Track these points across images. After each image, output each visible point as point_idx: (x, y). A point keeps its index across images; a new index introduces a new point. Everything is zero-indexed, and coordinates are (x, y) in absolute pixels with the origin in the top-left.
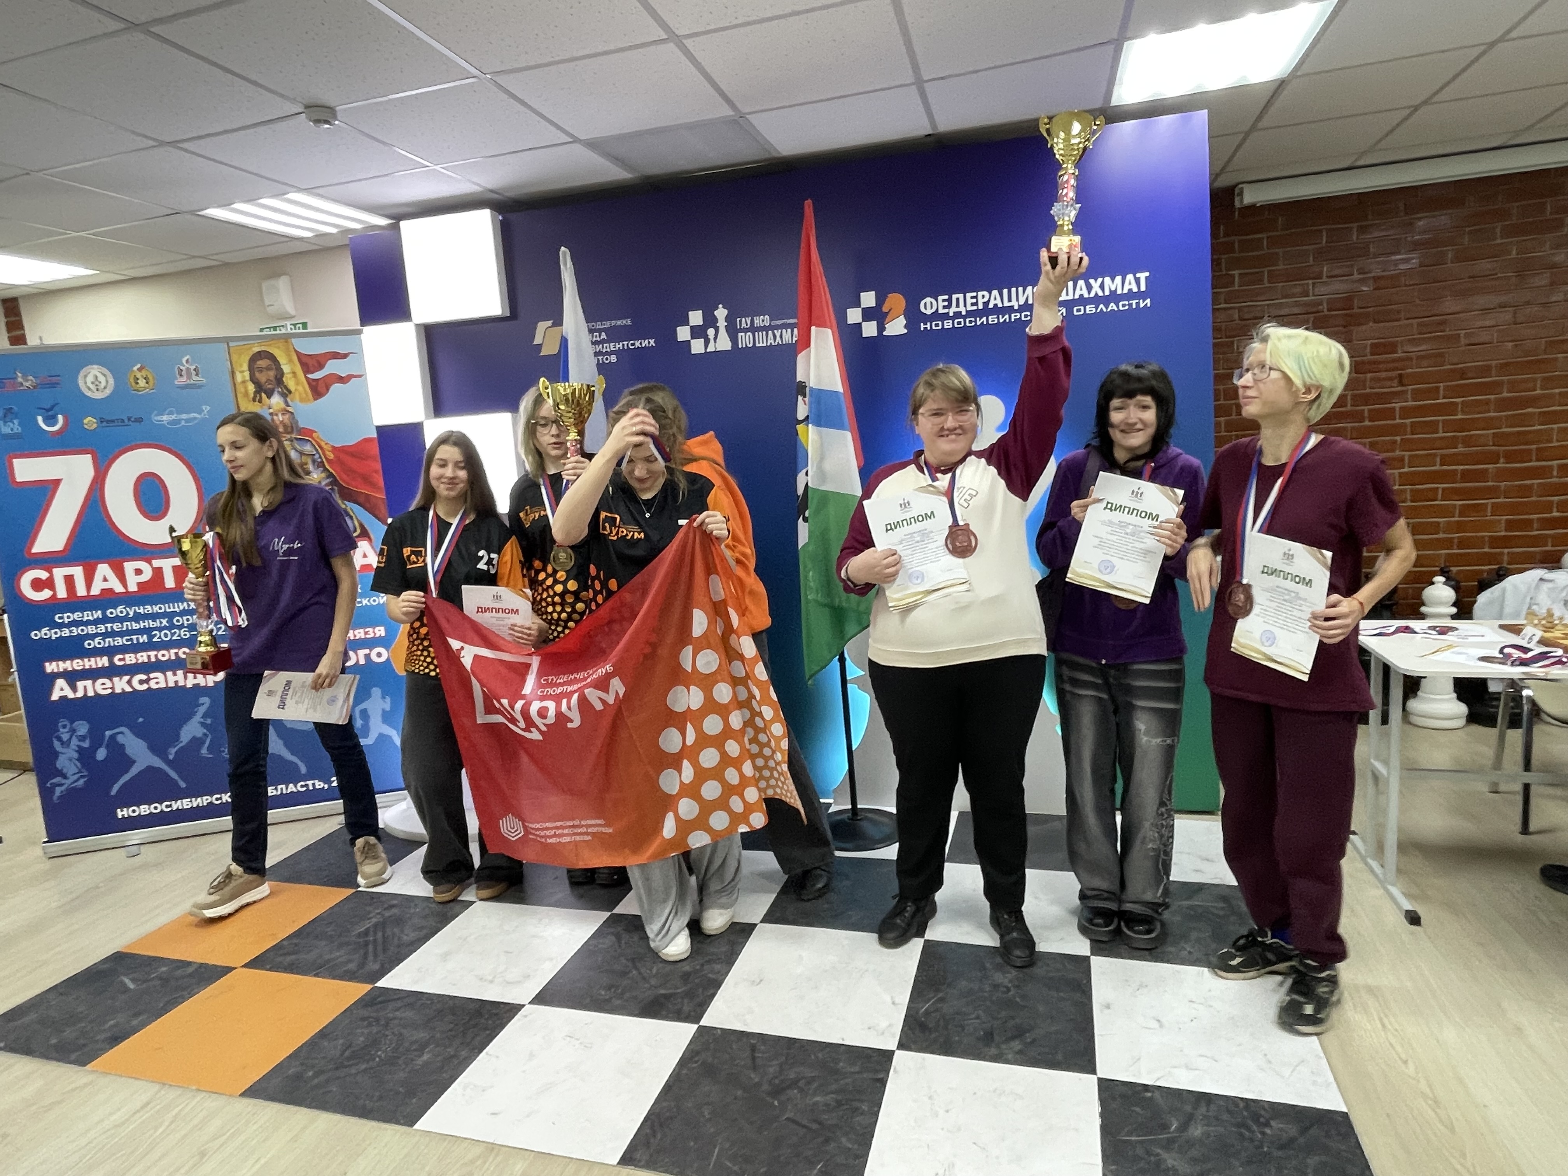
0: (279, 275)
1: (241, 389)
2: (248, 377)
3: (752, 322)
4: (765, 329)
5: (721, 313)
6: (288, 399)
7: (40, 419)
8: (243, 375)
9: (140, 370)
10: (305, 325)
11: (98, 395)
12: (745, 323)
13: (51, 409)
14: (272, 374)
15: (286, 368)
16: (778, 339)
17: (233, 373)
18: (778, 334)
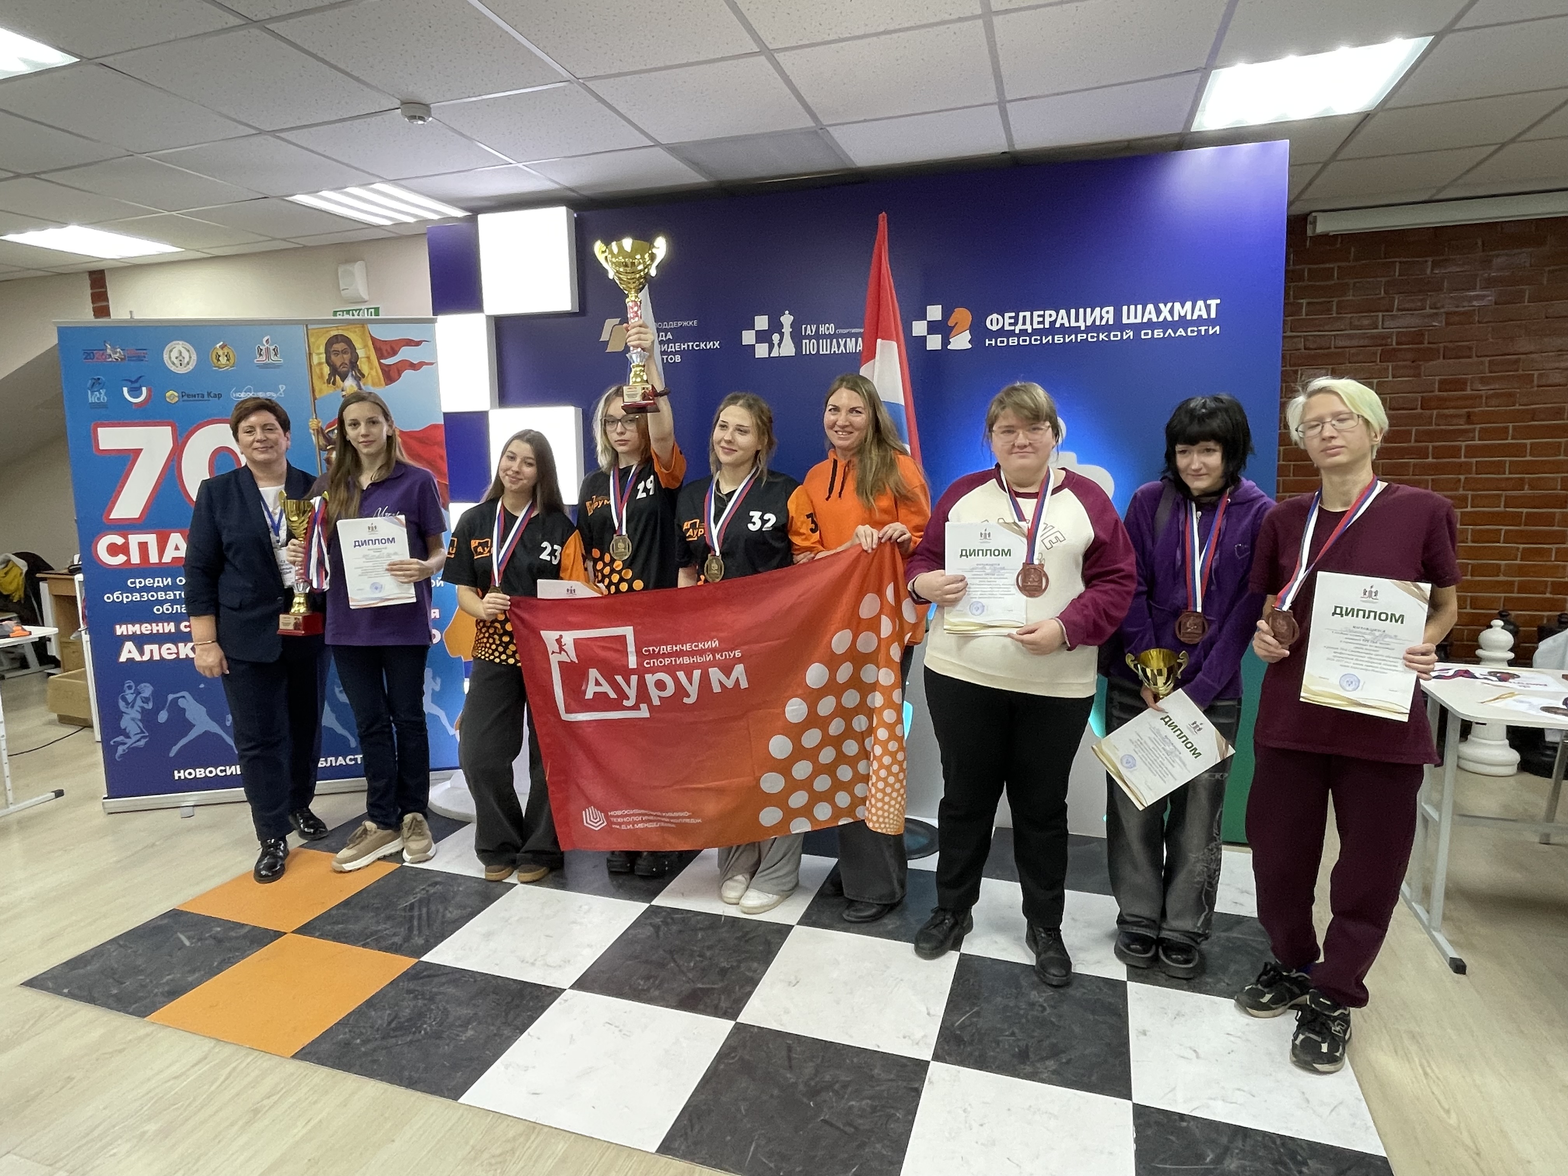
0: (355, 261)
1: (316, 370)
2: (324, 360)
3: (818, 329)
4: (830, 337)
5: (787, 319)
6: (361, 384)
7: (125, 390)
8: (319, 357)
9: (222, 347)
10: (377, 310)
11: (182, 370)
12: (810, 330)
13: (136, 381)
14: (347, 357)
15: (361, 353)
16: (842, 347)
17: (310, 354)
18: (842, 343)
